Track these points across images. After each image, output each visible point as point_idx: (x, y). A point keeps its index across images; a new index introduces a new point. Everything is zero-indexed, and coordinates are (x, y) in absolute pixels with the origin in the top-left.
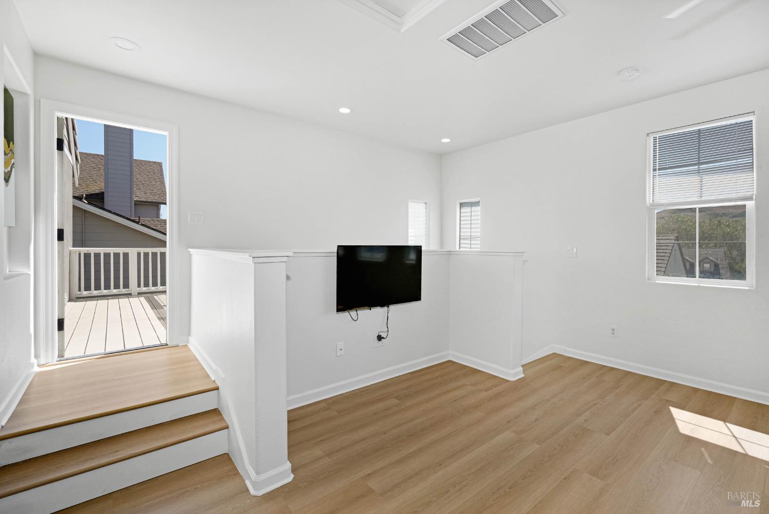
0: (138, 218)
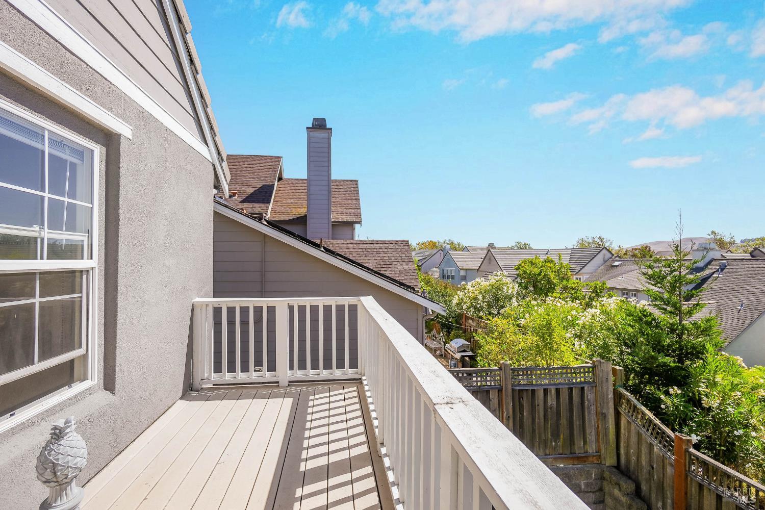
0: (320, 241)
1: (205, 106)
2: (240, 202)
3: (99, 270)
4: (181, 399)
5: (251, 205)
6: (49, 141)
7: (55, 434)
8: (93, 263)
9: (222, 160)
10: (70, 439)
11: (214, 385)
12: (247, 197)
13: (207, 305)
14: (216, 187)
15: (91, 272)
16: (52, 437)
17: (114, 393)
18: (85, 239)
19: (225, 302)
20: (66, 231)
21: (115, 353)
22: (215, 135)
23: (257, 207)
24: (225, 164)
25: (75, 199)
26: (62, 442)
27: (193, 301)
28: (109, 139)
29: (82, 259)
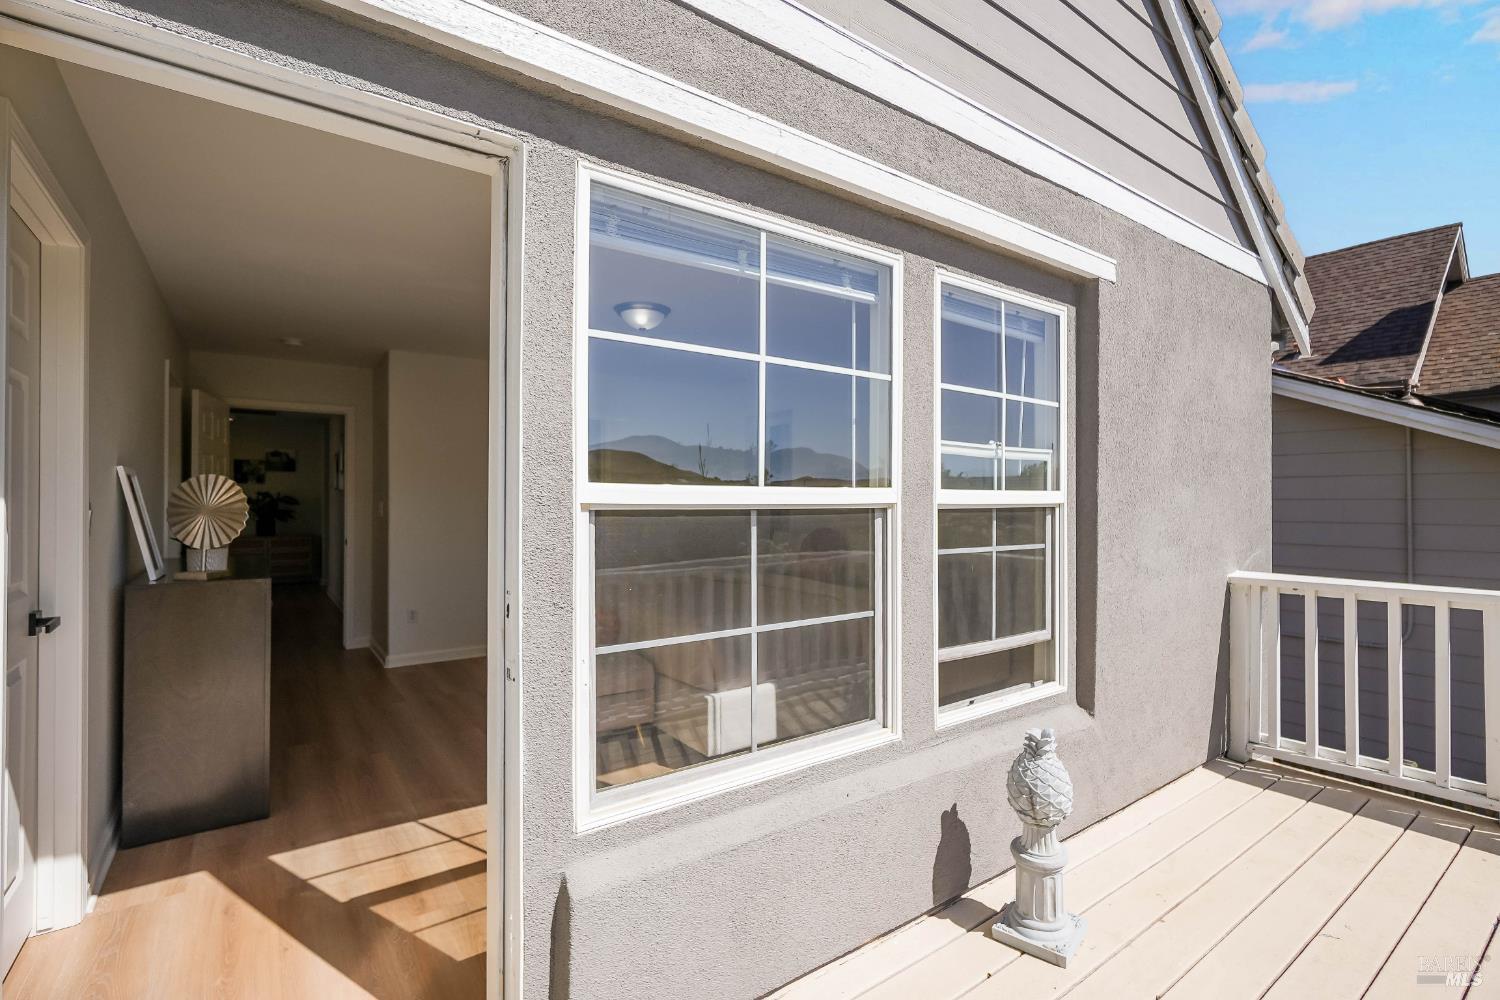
1: (1250, 168)
2: (1320, 364)
3: (1069, 508)
4: (1205, 765)
5: (1354, 366)
6: (1006, 318)
7: (1029, 746)
8: (1059, 496)
9: (1295, 273)
10: (1050, 762)
11: (1275, 760)
12: (1342, 350)
13: (1262, 588)
14: (1275, 337)
15: (1057, 510)
16: (1026, 750)
17: (1093, 715)
18: (1048, 458)
19: (1312, 585)
20: (1023, 446)
21: (1094, 646)
22: (1276, 223)
23: (1377, 369)
24: (1301, 283)
25: (1032, 396)
26: (1039, 762)
27: (1230, 575)
28: (1080, 291)
29: (1045, 489)
